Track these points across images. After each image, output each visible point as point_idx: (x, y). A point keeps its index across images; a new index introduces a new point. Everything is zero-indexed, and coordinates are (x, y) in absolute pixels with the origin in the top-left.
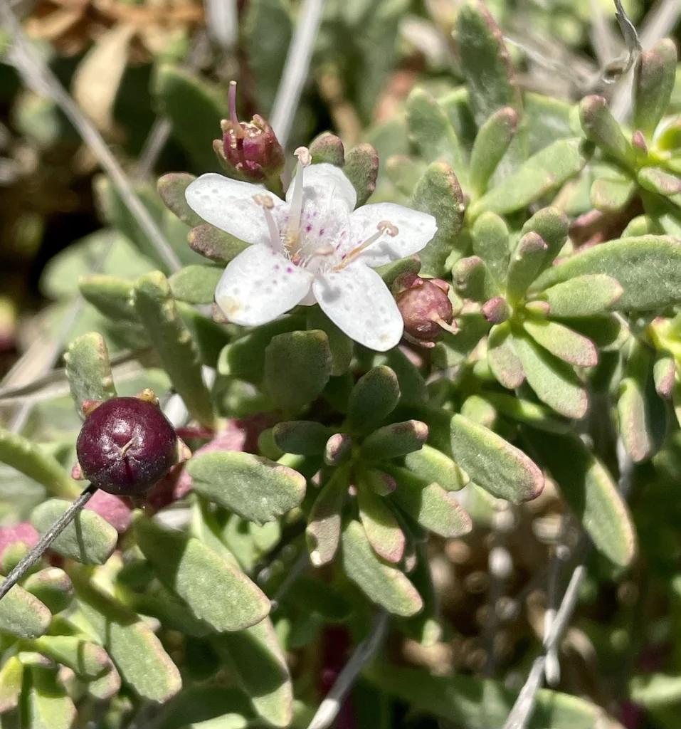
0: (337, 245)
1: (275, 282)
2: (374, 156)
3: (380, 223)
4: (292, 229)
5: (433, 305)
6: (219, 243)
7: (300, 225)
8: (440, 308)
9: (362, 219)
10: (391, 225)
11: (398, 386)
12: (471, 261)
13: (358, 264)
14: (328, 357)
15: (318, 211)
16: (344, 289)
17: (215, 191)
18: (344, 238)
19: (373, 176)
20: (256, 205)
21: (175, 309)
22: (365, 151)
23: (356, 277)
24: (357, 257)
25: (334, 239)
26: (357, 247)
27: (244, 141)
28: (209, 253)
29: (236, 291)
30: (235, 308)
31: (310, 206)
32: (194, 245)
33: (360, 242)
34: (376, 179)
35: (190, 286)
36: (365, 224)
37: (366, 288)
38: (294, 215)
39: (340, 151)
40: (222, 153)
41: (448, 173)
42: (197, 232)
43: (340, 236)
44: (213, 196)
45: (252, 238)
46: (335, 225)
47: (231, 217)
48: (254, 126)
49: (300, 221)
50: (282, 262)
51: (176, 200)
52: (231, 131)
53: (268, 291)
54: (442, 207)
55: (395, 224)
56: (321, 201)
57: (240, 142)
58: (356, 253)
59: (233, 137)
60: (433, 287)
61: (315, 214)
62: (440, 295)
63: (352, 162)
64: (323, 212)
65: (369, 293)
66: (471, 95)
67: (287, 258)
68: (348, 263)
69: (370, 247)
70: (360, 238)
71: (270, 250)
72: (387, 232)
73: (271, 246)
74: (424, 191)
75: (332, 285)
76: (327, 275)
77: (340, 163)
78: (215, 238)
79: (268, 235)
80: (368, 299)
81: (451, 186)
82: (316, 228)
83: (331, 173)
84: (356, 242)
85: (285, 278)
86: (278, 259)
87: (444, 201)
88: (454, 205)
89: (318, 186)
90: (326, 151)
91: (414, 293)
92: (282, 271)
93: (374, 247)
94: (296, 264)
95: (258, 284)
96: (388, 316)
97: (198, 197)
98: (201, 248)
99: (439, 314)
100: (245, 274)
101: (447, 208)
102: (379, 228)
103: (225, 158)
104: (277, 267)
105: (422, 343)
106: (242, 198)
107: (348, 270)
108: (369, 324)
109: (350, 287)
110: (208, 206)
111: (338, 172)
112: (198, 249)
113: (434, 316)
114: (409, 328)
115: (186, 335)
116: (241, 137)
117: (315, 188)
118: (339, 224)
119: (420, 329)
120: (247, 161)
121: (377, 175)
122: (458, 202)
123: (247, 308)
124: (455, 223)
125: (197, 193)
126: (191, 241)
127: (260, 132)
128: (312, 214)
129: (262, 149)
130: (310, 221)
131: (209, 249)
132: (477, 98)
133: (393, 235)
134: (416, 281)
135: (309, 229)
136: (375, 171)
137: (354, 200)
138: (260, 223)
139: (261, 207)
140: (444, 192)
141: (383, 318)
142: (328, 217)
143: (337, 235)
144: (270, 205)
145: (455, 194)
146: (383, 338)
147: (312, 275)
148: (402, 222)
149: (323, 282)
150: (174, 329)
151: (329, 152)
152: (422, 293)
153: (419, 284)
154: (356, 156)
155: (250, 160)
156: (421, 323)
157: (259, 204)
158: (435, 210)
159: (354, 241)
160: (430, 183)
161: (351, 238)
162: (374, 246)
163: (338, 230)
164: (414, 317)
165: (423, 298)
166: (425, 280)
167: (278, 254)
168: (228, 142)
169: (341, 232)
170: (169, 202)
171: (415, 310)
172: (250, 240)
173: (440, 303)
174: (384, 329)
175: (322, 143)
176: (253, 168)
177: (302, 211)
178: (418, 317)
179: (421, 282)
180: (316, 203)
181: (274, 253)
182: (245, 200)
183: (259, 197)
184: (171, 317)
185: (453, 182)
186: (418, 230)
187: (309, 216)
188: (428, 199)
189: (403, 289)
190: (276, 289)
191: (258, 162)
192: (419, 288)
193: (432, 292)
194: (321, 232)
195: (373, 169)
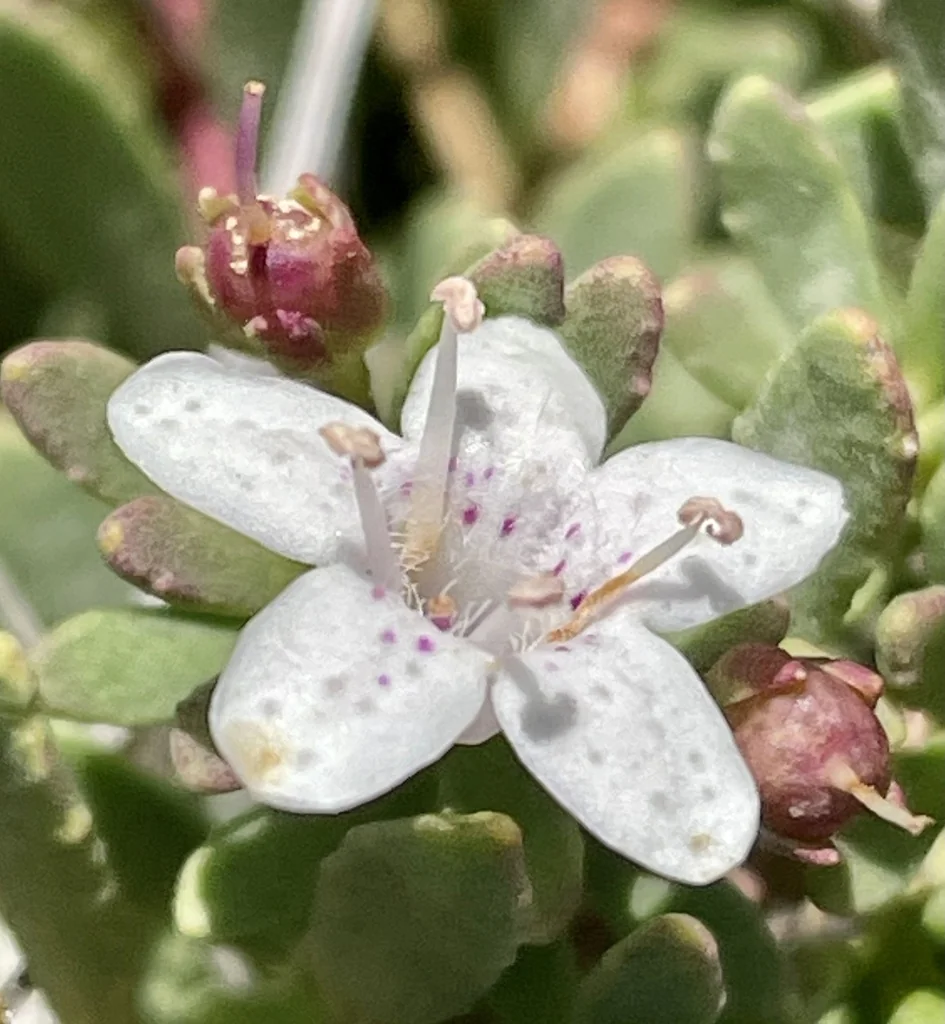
0: (553, 565)
1: (384, 681)
2: (648, 294)
3: (689, 503)
4: (422, 518)
5: (837, 741)
6: (191, 553)
7: (445, 510)
8: (856, 750)
9: (630, 489)
10: (720, 508)
11: (719, 976)
12: (933, 603)
13: (621, 625)
14: (520, 892)
15: (499, 465)
16: (585, 700)
17: (193, 406)
18: (579, 544)
19: (645, 352)
20: (332, 455)
21: (49, 745)
22: (626, 281)
23: (620, 663)
24: (618, 603)
25: (546, 547)
26: (618, 571)
27: (270, 253)
28: (162, 582)
29: (270, 709)
30: (268, 759)
31: (474, 446)
32: (121, 558)
33: (625, 557)
34: (653, 361)
35: (90, 675)
36: (640, 503)
37: (648, 694)
38: (428, 476)
39: (553, 281)
40: (203, 286)
41: (873, 345)
42: (128, 521)
43: (563, 537)
44: (185, 419)
45: (308, 550)
46: (549, 506)
47: (247, 485)
48: (298, 207)
49: (447, 495)
50: (402, 620)
51: (58, 422)
52: (231, 223)
53: (366, 706)
54: (849, 443)
55: (729, 506)
56: (507, 434)
57: (258, 254)
58: (616, 592)
59: (238, 240)
60: (833, 685)
61: (489, 474)
62: (857, 711)
63: (586, 312)
64: (513, 464)
65: (658, 712)
66: (909, 95)
67: (413, 607)
68: (591, 621)
69: (656, 575)
70: (625, 544)
71: (369, 587)
72: (709, 529)
73: (369, 572)
74: (794, 396)
75: (550, 686)
76: (534, 658)
77: (551, 316)
78: (179, 536)
79: (359, 537)
80: (657, 729)
81: (878, 385)
82: (493, 515)
83: (524, 345)
84: (614, 558)
85: (413, 670)
86: (393, 613)
87: (859, 428)
88: (887, 440)
89: (494, 389)
90: (511, 282)
91: (778, 704)
92: (406, 650)
93: (668, 573)
94: (443, 625)
95: (335, 686)
96: (711, 777)
97: (142, 423)
98: (141, 568)
99: (854, 766)
100: (295, 658)
101: (866, 448)
102: (685, 517)
103: (211, 301)
104: (388, 637)
105: (803, 852)
106: (275, 426)
107: (591, 640)
108: (659, 801)
109: (603, 692)
110: (176, 451)
111: (547, 341)
112: (133, 571)
113: (842, 775)
114: (772, 812)
115: (79, 821)
116: (262, 241)
117: (487, 396)
118: (561, 503)
119: (796, 812)
120: (281, 313)
121: (656, 350)
122: (899, 432)
123: (305, 759)
124: (886, 493)
125: (142, 411)
126: (111, 548)
127: (316, 224)
128: (479, 474)
129: (323, 275)
130: (472, 494)
131: (163, 570)
132: (929, 105)
133: (725, 539)
134: (786, 672)
135: (470, 516)
136: (652, 339)
137: (599, 428)
138: (334, 502)
139: (345, 461)
140: (858, 401)
141: (698, 781)
142: (527, 482)
143: (552, 534)
144: (372, 454)
145: (891, 407)
146: (698, 844)
147: (490, 659)
148: (743, 497)
149: (523, 678)
150: (43, 804)
151: (523, 286)
152: (805, 704)
153: (793, 679)
154: (598, 294)
155: (289, 308)
156: (800, 794)
157: (340, 451)
158: (826, 451)
159: (608, 554)
160: (814, 373)
161: (597, 547)
162: (669, 571)
163: (555, 520)
164: (781, 776)
165: (807, 719)
166: (808, 663)
167: (389, 595)
168: (219, 257)
169: (567, 527)
170: (35, 428)
171: (782, 755)
172: (306, 555)
173: (855, 735)
174: (704, 818)
175: (501, 260)
176: (297, 331)
177: (452, 466)
178: (793, 778)
179: (800, 674)
180: (491, 441)
181: (378, 594)
182: (287, 433)
183: (339, 433)
184: (38, 769)
185: (884, 371)
186: (793, 520)
187: (470, 480)
188: (804, 418)
189: (742, 694)
190: (387, 701)
191: (308, 315)
192: (795, 689)
193: (831, 700)
194: (508, 527)
195: (648, 333)
